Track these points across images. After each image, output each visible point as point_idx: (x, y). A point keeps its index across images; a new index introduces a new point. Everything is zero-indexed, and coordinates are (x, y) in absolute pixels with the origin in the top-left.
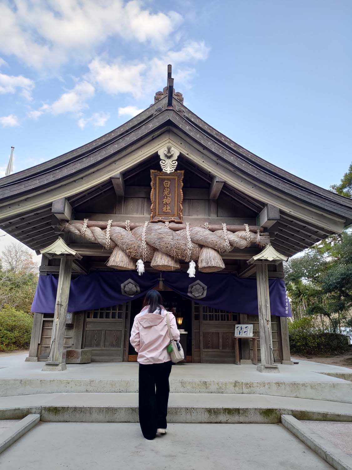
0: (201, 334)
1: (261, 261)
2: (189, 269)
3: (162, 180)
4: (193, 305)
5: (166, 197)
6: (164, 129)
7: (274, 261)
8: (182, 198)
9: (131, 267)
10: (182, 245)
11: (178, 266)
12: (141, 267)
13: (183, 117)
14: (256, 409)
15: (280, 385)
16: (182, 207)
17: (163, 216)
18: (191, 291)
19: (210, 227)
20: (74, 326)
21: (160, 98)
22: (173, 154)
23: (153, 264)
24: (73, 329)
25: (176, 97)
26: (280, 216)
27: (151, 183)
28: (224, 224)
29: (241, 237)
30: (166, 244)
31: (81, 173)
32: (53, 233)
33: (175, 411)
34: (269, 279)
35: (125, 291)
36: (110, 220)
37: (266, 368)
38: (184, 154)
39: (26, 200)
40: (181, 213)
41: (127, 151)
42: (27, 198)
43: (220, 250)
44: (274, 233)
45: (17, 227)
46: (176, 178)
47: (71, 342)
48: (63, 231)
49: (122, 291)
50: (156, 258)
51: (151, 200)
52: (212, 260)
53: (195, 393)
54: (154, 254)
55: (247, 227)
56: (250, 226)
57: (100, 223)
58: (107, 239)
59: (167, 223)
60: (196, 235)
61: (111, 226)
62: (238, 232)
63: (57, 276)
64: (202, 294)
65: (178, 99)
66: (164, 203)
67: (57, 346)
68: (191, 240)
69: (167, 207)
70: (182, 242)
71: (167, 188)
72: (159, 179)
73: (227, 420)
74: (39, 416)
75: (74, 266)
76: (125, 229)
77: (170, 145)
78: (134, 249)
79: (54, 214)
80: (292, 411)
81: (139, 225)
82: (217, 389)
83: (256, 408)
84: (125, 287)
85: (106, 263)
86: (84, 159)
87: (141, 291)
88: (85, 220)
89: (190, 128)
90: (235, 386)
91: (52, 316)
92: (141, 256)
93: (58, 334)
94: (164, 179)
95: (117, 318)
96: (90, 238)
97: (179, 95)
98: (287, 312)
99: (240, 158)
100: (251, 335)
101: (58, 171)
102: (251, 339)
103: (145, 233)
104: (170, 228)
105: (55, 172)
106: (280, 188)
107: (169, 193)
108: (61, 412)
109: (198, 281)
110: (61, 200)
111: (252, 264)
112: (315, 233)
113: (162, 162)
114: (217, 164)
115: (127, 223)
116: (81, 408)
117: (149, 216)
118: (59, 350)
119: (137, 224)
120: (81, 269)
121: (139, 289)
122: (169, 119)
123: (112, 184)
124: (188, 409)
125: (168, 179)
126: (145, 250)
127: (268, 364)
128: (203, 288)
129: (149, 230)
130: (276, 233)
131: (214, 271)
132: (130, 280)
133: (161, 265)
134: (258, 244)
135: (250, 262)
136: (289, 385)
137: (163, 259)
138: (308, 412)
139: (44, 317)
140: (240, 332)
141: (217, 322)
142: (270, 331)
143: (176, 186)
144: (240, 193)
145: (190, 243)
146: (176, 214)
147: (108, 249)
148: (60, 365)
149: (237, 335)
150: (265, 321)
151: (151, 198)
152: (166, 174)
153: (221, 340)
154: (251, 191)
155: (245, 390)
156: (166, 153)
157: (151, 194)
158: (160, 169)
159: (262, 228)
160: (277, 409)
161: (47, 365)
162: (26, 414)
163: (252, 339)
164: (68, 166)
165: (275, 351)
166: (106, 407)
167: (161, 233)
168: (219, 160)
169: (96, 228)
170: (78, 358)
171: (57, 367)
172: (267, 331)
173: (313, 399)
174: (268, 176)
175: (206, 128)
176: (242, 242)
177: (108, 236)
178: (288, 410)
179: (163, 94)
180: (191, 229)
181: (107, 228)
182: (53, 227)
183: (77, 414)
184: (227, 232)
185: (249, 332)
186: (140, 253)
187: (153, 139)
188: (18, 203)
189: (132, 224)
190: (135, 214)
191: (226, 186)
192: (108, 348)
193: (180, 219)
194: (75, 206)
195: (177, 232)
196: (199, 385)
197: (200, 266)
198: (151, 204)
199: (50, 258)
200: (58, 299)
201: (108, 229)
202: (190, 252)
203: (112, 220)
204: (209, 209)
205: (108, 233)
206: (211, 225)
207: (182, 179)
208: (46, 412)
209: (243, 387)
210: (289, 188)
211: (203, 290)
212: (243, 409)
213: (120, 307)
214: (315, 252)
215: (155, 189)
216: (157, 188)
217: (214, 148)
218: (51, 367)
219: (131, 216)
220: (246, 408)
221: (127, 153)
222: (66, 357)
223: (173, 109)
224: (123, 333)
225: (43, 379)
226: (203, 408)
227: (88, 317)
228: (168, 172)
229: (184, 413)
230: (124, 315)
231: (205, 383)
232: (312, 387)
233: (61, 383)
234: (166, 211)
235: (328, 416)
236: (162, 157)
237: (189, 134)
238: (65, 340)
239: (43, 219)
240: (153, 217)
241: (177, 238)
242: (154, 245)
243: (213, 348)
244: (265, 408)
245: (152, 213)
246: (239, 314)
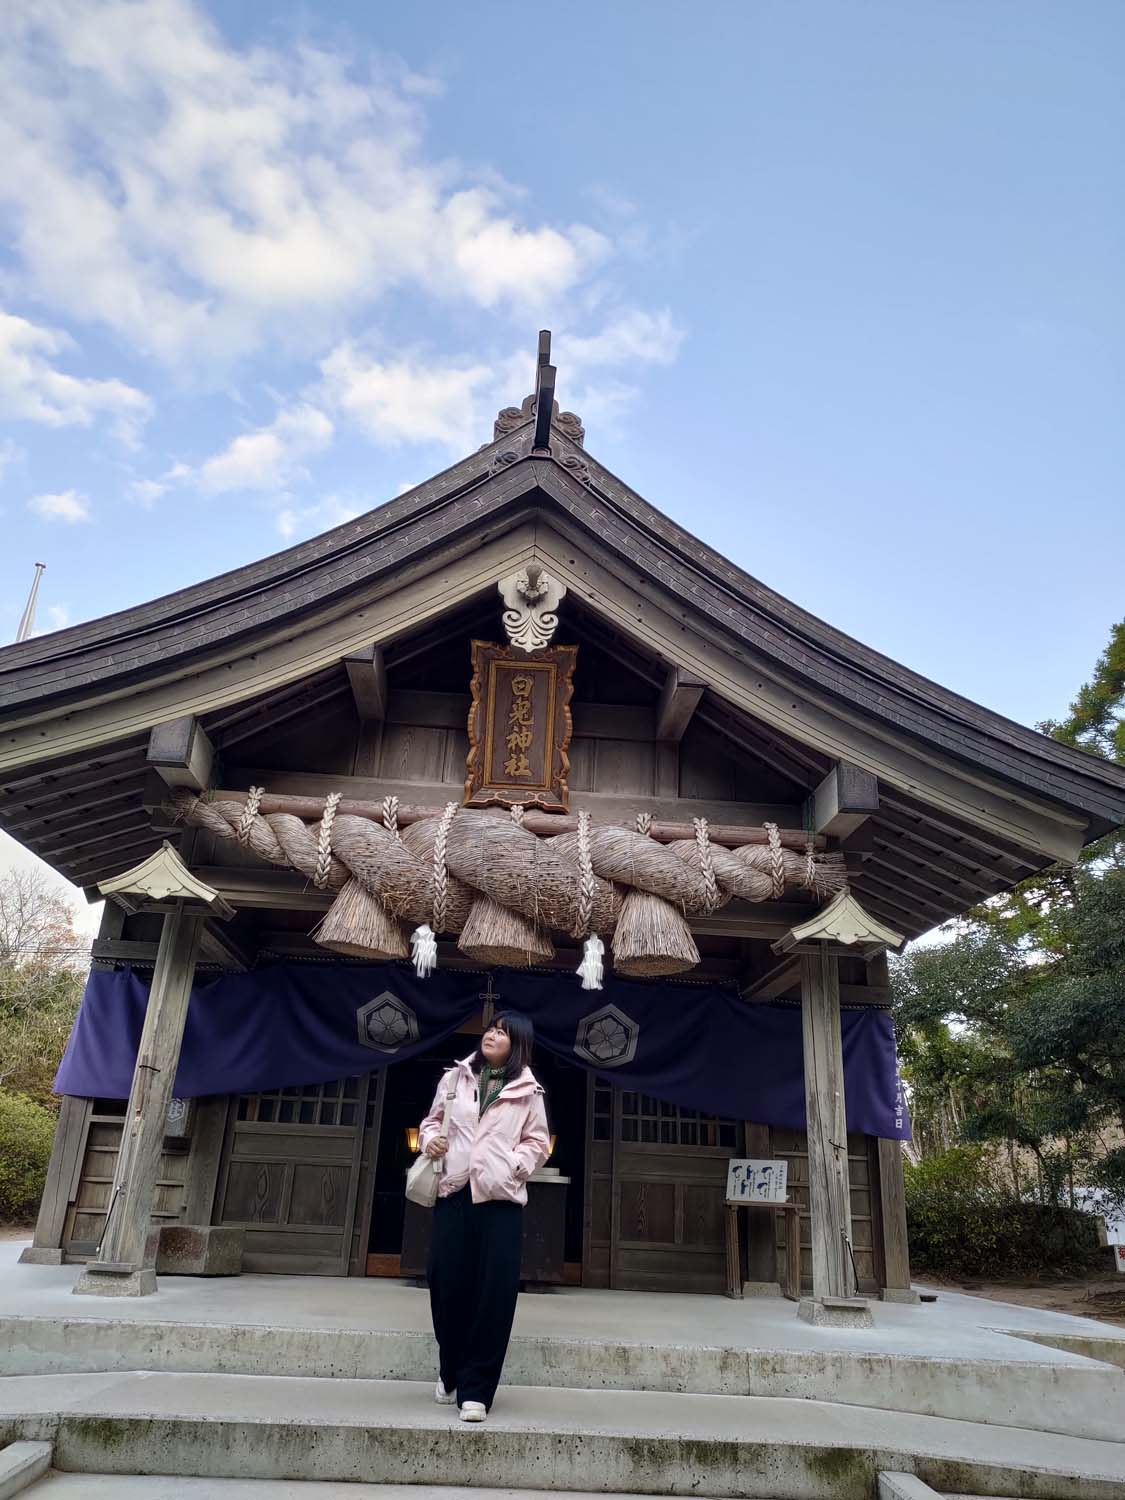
0: (616, 1187)
1: (818, 947)
2: (583, 964)
3: (506, 675)
4: (592, 1089)
5: (516, 729)
6: (518, 515)
7: (859, 946)
8: (569, 734)
9: (392, 948)
10: (563, 883)
11: (547, 951)
12: (425, 949)
13: (583, 483)
14: (792, 1447)
15: (875, 1367)
16: (567, 762)
17: (505, 786)
18: (587, 1040)
19: (656, 827)
20: (193, 1148)
21: (512, 427)
22: (546, 593)
23: (466, 940)
24: (188, 1155)
25: (561, 427)
26: (880, 800)
27: (473, 682)
28: (700, 819)
29: (753, 865)
30: (510, 875)
31: (252, 640)
32: (148, 832)
33: (517, 1447)
34: (841, 1010)
35: (369, 1032)
36: (335, 793)
37: (830, 1308)
38: (580, 593)
39: (67, 718)
40: (563, 781)
41: (400, 578)
42: (73, 712)
43: (686, 902)
44: (860, 856)
45: (29, 807)
46: (552, 667)
47: (178, 1200)
48: (181, 823)
49: (361, 1031)
50: (477, 924)
51: (471, 735)
52: (660, 936)
53: (589, 1388)
54: (469, 910)
55: (773, 832)
56: (782, 830)
57: (302, 803)
58: (320, 853)
59: (517, 810)
60: (609, 852)
61: (338, 812)
62: (741, 848)
63: (146, 977)
64: (623, 1052)
65: (568, 433)
66: (509, 746)
67: (131, 1208)
68: (593, 869)
69: (518, 760)
70: (563, 872)
71: (523, 700)
72: (499, 669)
73: (694, 1486)
74: (47, 1448)
75: (207, 940)
76: (382, 824)
77: (538, 563)
78: (406, 890)
79: (156, 767)
80: (917, 1460)
81: (425, 813)
82: (665, 1375)
83: (795, 1442)
84: (369, 1017)
85: (315, 932)
86: (263, 598)
87: (423, 1036)
88: (253, 789)
89: (602, 514)
90: (724, 1367)
91: (119, 1107)
92: (430, 914)
93: (136, 1169)
94: (516, 672)
95: (338, 1122)
96: (268, 849)
97: (571, 420)
98: (899, 1124)
99: (757, 614)
100: (780, 1196)
101: (177, 631)
102: (779, 1209)
103: (445, 841)
104: (527, 827)
105: (169, 633)
106: (879, 710)
107: (526, 717)
108: (125, 1438)
109: (611, 1008)
110: (180, 724)
111: (787, 955)
112: (993, 861)
113: (509, 616)
114: (683, 629)
115: (390, 805)
116: (195, 1424)
117: (462, 787)
118: (135, 1221)
119: (422, 810)
120: (230, 954)
121: (414, 1026)
122: (538, 487)
123: (346, 680)
124: (563, 1439)
125: (526, 672)
126: (444, 893)
127: (837, 1295)
128: (626, 1031)
129: (457, 833)
130: (866, 856)
131: (662, 973)
132: (388, 996)
133: (491, 944)
134: (810, 891)
135: (781, 948)
136: (905, 1369)
137: (497, 926)
138: (969, 1465)
139: (94, 1113)
140: (743, 1186)
141: (669, 1148)
142: (847, 1187)
143: (552, 695)
144: (754, 723)
145: (588, 876)
146: (548, 784)
147: (321, 887)
148: (137, 1274)
149: (733, 1195)
150: (829, 1149)
151: (470, 728)
152: (520, 653)
153: (679, 1213)
154: (789, 719)
155: (757, 1382)
156: (522, 587)
157: (471, 715)
158: (502, 639)
159: (821, 837)
160: (865, 1451)
161: (92, 1273)
162: (3, 1442)
163: (785, 1209)
164: (210, 618)
165: (857, 1254)
166: (283, 1422)
167: (497, 840)
168: (690, 618)
169: (287, 817)
170: (197, 1257)
171: (127, 1283)
172: (835, 1181)
173: (985, 1423)
174: (842, 671)
175: (650, 521)
176: (755, 879)
177: (324, 844)
178: (902, 1455)
179: (521, 417)
180: (593, 832)
181: (322, 818)
182: (149, 809)
183: (180, 1447)
184: (708, 846)
185: (773, 1186)
186: (427, 903)
187: (485, 545)
188: (41, 728)
189: (406, 810)
190: (416, 777)
191: (709, 700)
192: (301, 1227)
193: (560, 799)
194: (225, 745)
195: (549, 841)
196: (602, 1361)
197: (619, 952)
198: (470, 747)
199: (131, 909)
200: (145, 1048)
201: (327, 822)
202: (589, 907)
203: (339, 795)
204: (654, 774)
205: (325, 833)
206: (657, 823)
207: (569, 674)
208: (75, 1436)
209: (752, 1372)
210: (907, 713)
211: (627, 1038)
212: (751, 1445)
213: (351, 1087)
214: (991, 933)
215: (484, 701)
216: (491, 697)
217: (675, 579)
218: (105, 1282)
219: (402, 782)
220: (759, 1441)
221: (398, 585)
222: (160, 1250)
223: (552, 457)
224: (355, 1173)
225: (75, 1321)
226: (613, 1439)
227: (242, 1117)
228: (529, 648)
229: (548, 1454)
230: (360, 1114)
231: (623, 1354)
232: (981, 1380)
233: (134, 1335)
234: (517, 773)
235: (1038, 1482)
236: (510, 600)
237: (599, 534)
238: (157, 1191)
239: (116, 782)
240: (472, 791)
241: (546, 860)
242: (473, 878)
243: (652, 1239)
244: (823, 1445)
245: (471, 776)
246: (742, 1123)
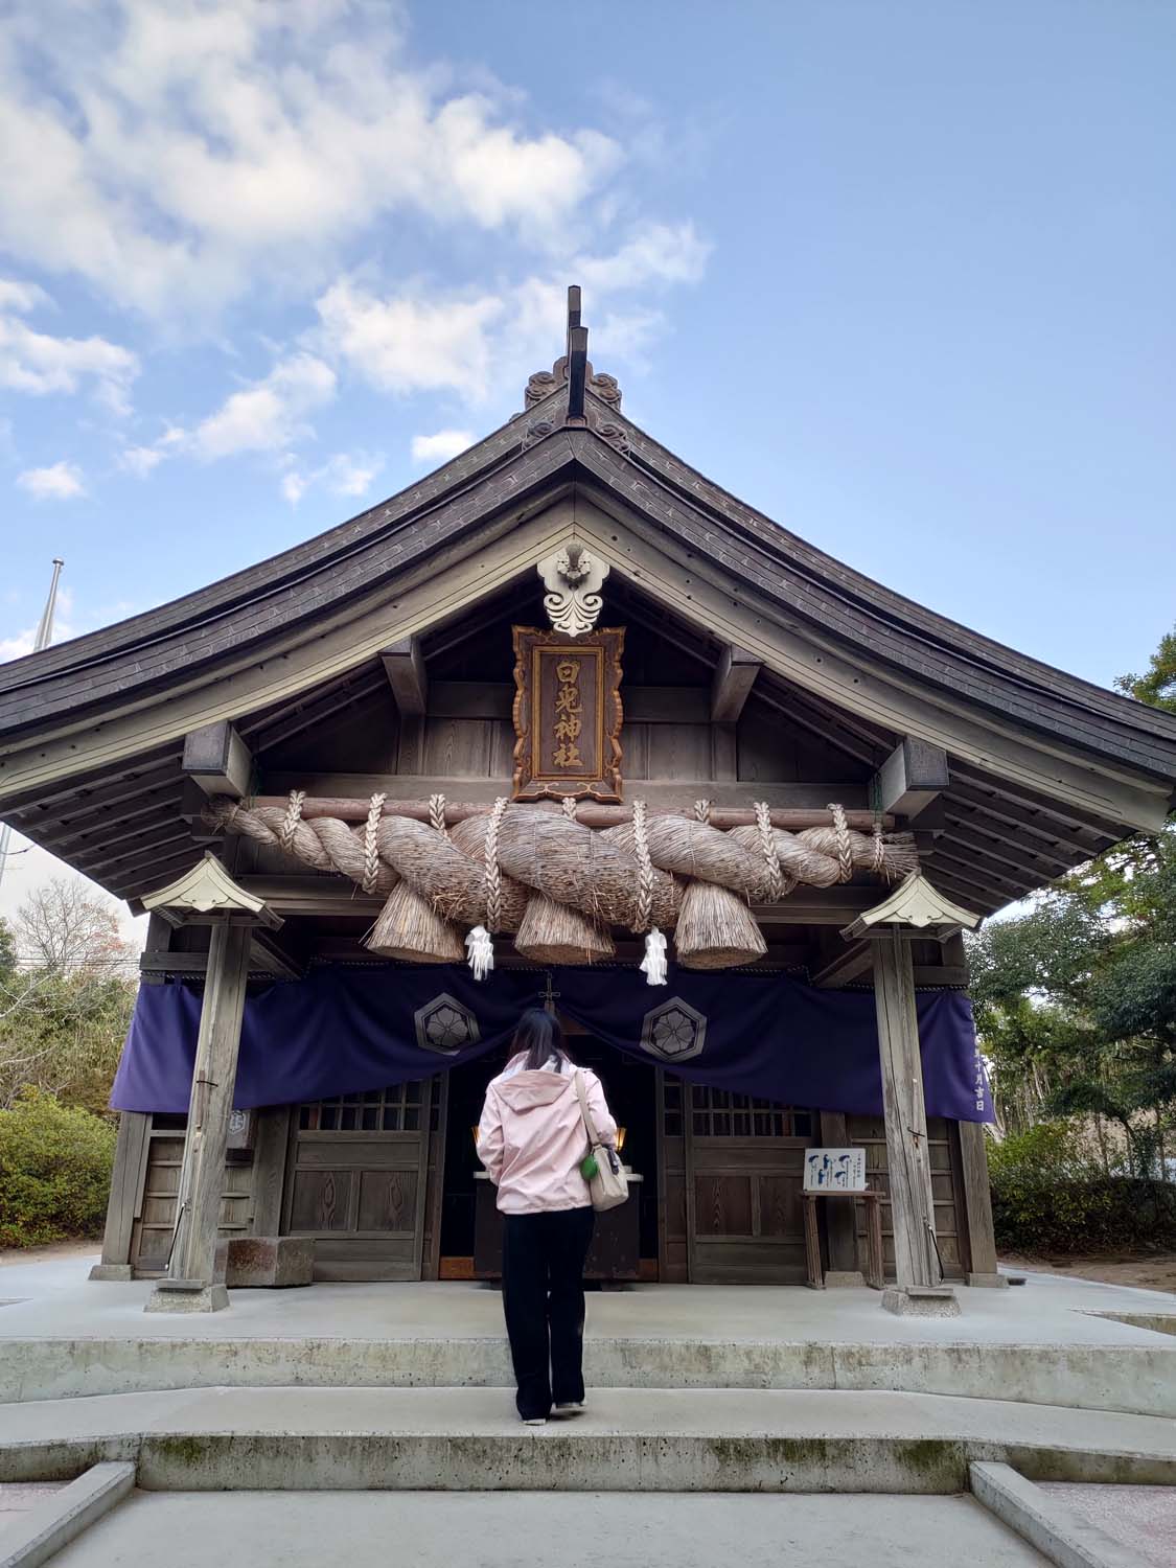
0: (690, 1184)
1: (889, 930)
2: (646, 959)
3: (551, 661)
4: (661, 1084)
5: (564, 718)
6: (555, 492)
7: (933, 928)
8: (620, 720)
9: (447, 951)
10: (621, 877)
11: (607, 949)
12: (481, 951)
13: (621, 453)
14: (881, 1441)
15: (964, 1356)
16: (618, 750)
17: (555, 778)
18: (653, 1035)
19: (715, 814)
20: (256, 1158)
21: (544, 393)
22: (588, 573)
23: (523, 940)
24: (251, 1166)
25: (596, 390)
26: (950, 775)
27: (516, 670)
28: (761, 804)
29: (819, 849)
30: (566, 872)
31: (281, 639)
32: (188, 841)
33: (601, 1451)
34: (916, 993)
35: (428, 1035)
36: (380, 794)
37: (915, 1298)
38: (626, 573)
39: (98, 729)
40: (616, 770)
41: (434, 564)
42: (103, 723)
43: (750, 891)
44: (932, 833)
45: (64, 822)
46: (599, 651)
47: (244, 1212)
48: (222, 831)
49: (420, 1034)
50: (533, 923)
51: (517, 726)
52: (724, 927)
53: (672, 1387)
54: (525, 909)
55: (839, 814)
56: (847, 811)
57: (345, 806)
58: (367, 857)
59: (569, 803)
60: (668, 843)
61: (383, 814)
62: (809, 831)
63: (197, 988)
64: (691, 1045)
65: (603, 396)
66: (557, 736)
67: (198, 1224)
68: (651, 861)
69: (568, 750)
70: (620, 865)
71: (570, 687)
72: (542, 655)
73: (782, 1482)
74: (130, 1468)
75: (257, 950)
76: (429, 823)
77: (578, 542)
78: (458, 891)
79: (192, 776)
80: (1008, 1449)
81: (474, 809)
82: (747, 1372)
83: (883, 1437)
84: (427, 1020)
85: (366, 940)
86: (292, 593)
87: (485, 1036)
88: (294, 794)
89: (644, 486)
90: (808, 1362)
91: (180, 1121)
92: (483, 914)
93: (201, 1183)
94: (561, 657)
95: (402, 1127)
96: (312, 854)
97: (606, 382)
98: (980, 1106)
99: (812, 584)
100: (858, 1184)
101: (204, 632)
102: (857, 1197)
103: (495, 839)
104: (580, 820)
105: (196, 635)
106: (947, 681)
107: (574, 704)
108: (208, 1455)
109: (676, 1001)
110: (215, 729)
111: (858, 940)
112: (1071, 833)
113: (551, 600)
114: (735, 604)
115: (436, 803)
116: (277, 1439)
117: (509, 780)
118: (203, 1237)
119: (469, 807)
120: (279, 962)
121: (474, 1027)
122: (575, 459)
123: (384, 675)
124: (648, 1442)
125: (572, 657)
126: (498, 892)
127: (921, 1284)
128: (694, 1023)
129: (509, 828)
130: (936, 833)
131: (728, 965)
132: (445, 998)
133: (549, 943)
134: (878, 872)
135: (851, 934)
136: (993, 1357)
137: (555, 923)
138: (1062, 1452)
139: (154, 1128)
140: (821, 1176)
141: (743, 1140)
142: (927, 1171)
143: (600, 679)
144: (812, 699)
145: (647, 868)
146: (600, 771)
147: (370, 892)
148: (208, 1290)
149: (811, 1185)
150: (908, 1137)
151: (515, 719)
152: (565, 639)
153: (756, 1204)
154: (849, 694)
155: (842, 1376)
156: (563, 568)
157: (516, 706)
158: (545, 624)
159: (888, 817)
160: (955, 1442)
161: (162, 1290)
162: (86, 1464)
163: (864, 1197)
164: (237, 617)
165: (941, 1240)
166: (365, 1434)
167: (550, 835)
168: (741, 591)
169: (331, 821)
170: (267, 1269)
171: (196, 1299)
172: (915, 1166)
173: (1078, 1407)
174: (905, 641)
175: (695, 488)
176: (822, 864)
177: (371, 847)
178: (993, 1445)
179: (552, 382)
180: (650, 821)
181: (367, 820)
182: (189, 819)
183: (263, 1461)
184: (770, 832)
185: (851, 1176)
186: (480, 904)
187: (521, 525)
188: (71, 741)
189: (454, 807)
190: (462, 772)
191: (766, 678)
192: (370, 1234)
193: (614, 789)
194: (262, 749)
195: (603, 833)
196: (683, 1360)
197: (682, 946)
198: (516, 738)
199: (177, 922)
200: (198, 1066)
201: (372, 824)
202: (649, 900)
203: (383, 796)
204: (711, 759)
205: (371, 836)
206: (715, 809)
207: (617, 658)
208: (157, 1455)
209: (837, 1366)
210: (977, 683)
211: (694, 1029)
212: (838, 1441)
213: (413, 1092)
214: (1072, 902)
215: (528, 689)
216: (536, 684)
217: (723, 551)
218: (177, 1299)
219: (448, 779)
220: (845, 1437)
221: (434, 572)
222: (229, 1265)
223: (588, 426)
224: (422, 1177)
225: (149, 1340)
226: (698, 1439)
227: (304, 1126)
228: (573, 632)
229: (633, 1456)
230: (425, 1118)
231: (704, 1352)
232: (1073, 1365)
233: (209, 1352)
234: (567, 764)
235: (1134, 1467)
236: (551, 583)
237: (641, 507)
238: (223, 1204)
239: (153, 792)
240: (521, 785)
241: (602, 853)
242: (527, 876)
243: (729, 1231)
244: (911, 1438)
245: (520, 769)
246: (818, 1112)
